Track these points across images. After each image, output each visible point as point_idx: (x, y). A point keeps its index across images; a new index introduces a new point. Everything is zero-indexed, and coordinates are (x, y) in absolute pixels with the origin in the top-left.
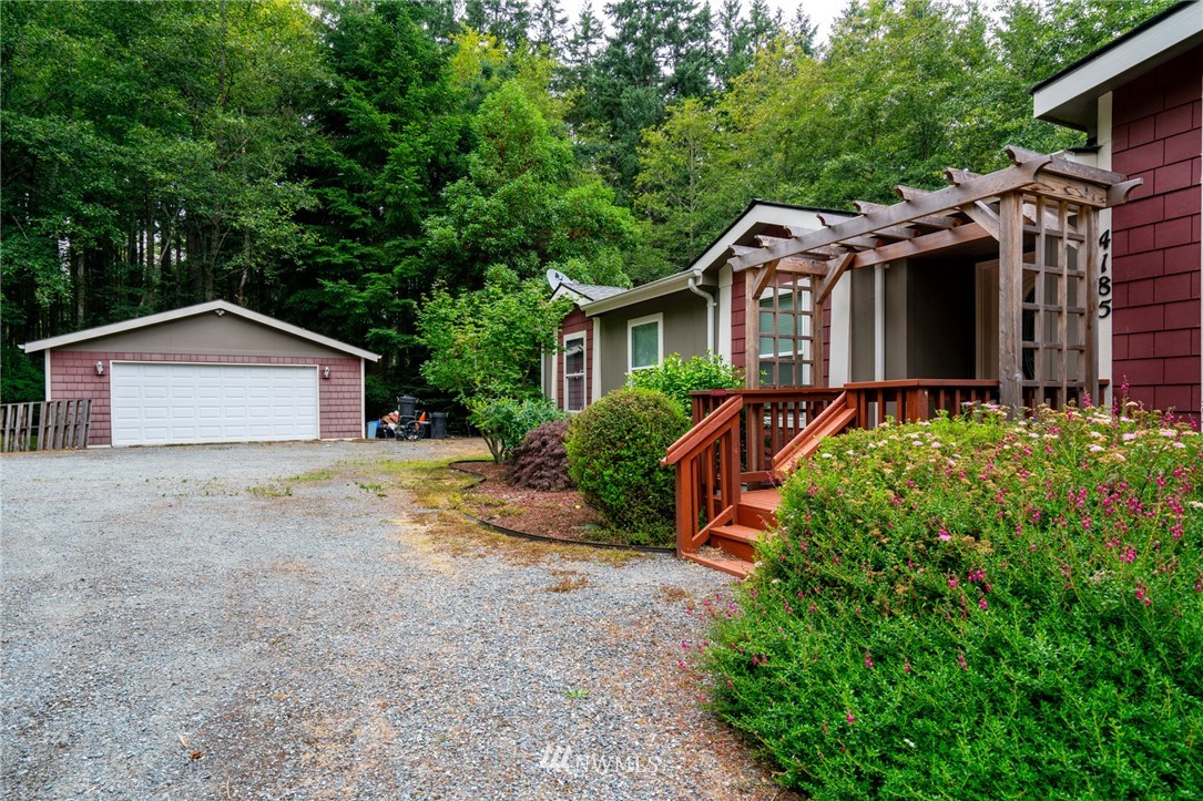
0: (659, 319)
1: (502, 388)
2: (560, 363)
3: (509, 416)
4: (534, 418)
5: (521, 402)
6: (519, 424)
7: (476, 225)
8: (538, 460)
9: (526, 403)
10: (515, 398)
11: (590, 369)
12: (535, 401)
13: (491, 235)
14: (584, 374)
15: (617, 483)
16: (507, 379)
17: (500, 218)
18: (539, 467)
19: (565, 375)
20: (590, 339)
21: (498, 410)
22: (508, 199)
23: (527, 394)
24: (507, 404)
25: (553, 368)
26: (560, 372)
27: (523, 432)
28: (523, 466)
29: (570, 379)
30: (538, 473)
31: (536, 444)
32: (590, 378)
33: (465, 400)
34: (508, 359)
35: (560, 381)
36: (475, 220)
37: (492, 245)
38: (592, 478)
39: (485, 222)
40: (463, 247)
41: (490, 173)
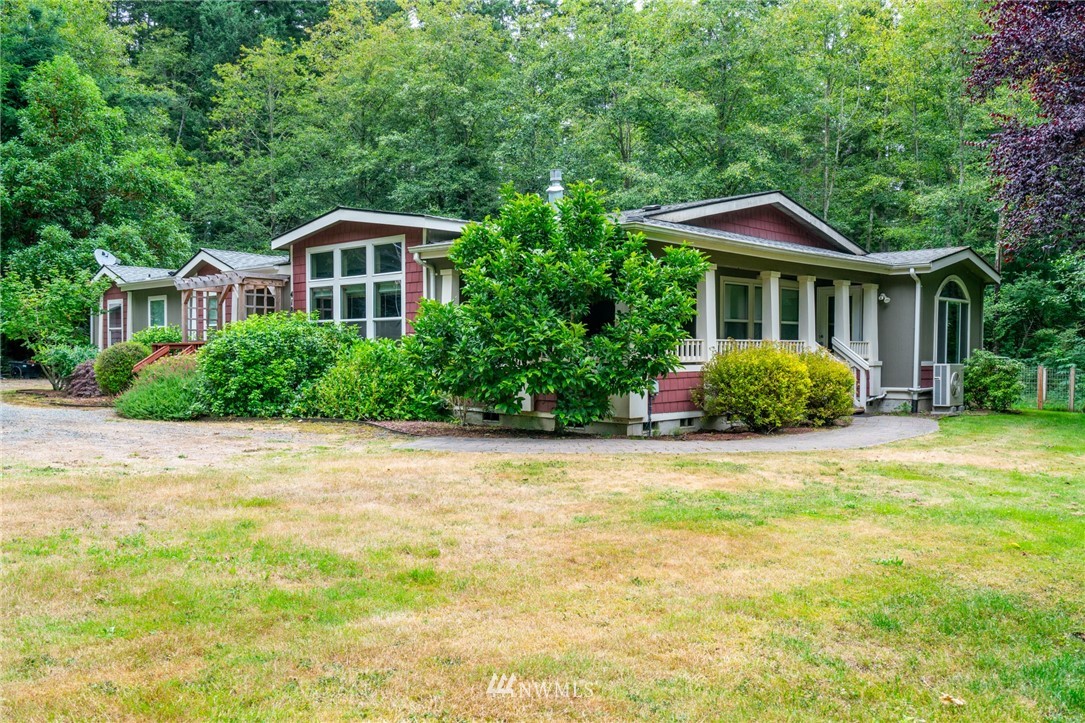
0: (164, 298)
1: (59, 338)
2: (105, 320)
3: (64, 356)
4: (82, 357)
5: (73, 347)
6: (71, 361)
7: (29, 188)
8: (84, 381)
9: (77, 348)
10: (68, 344)
11: (125, 325)
12: (82, 347)
13: (43, 197)
14: (122, 328)
15: (115, 381)
16: (63, 332)
17: (53, 183)
18: (84, 385)
19: (109, 328)
20: (125, 305)
21: (57, 352)
22: (61, 164)
23: (77, 342)
24: (63, 348)
25: (100, 324)
26: (105, 326)
27: (75, 365)
28: (73, 386)
29: (112, 332)
30: (83, 388)
31: (82, 372)
32: (125, 332)
33: (32, 346)
34: (62, 318)
35: (105, 333)
36: (29, 184)
37: (44, 206)
38: (105, 380)
39: (38, 185)
40: (15, 205)
41: (43, 137)
